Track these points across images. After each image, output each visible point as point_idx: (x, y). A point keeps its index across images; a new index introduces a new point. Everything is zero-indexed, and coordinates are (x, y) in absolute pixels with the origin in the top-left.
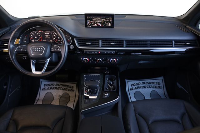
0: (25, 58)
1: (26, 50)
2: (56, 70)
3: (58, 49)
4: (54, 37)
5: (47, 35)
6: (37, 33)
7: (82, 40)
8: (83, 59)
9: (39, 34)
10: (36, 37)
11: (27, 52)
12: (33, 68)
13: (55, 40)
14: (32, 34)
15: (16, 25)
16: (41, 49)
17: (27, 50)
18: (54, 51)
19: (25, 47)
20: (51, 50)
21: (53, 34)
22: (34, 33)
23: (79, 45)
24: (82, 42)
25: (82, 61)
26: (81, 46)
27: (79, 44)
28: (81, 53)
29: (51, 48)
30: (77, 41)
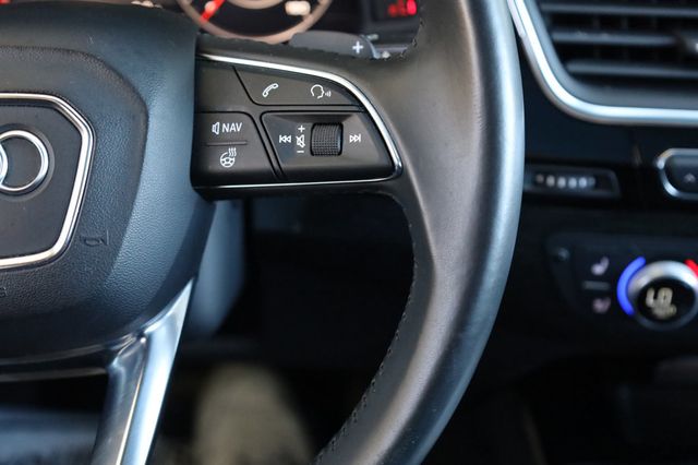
3: (336, 122)
8: (613, 276)
18: (260, 163)
20: (201, 145)
27: (566, 54)
28: (601, 193)
29: (202, 114)
30: (543, 14)
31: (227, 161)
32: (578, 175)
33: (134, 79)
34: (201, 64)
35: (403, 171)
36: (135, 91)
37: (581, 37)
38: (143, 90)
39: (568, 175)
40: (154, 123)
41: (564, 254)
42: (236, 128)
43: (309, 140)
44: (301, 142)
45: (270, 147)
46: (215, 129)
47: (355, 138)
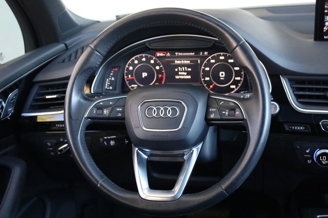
0: (112, 143)
1: (120, 115)
2: (227, 189)
3: (234, 110)
4: (206, 74)
5: (182, 66)
6: (148, 60)
7: (310, 82)
8: (312, 153)
9: (156, 64)
10: (144, 75)
11: (123, 118)
12: (141, 179)
13: (209, 83)
14: (133, 64)
15: (82, 37)
16: (174, 110)
17: (123, 112)
18: (219, 117)
19: (117, 104)
20: (207, 113)
21: (202, 63)
22: (140, 60)
23: (300, 102)
24: (310, 90)
25: (309, 162)
26: (305, 104)
27: (298, 97)
28: (306, 131)
29: (208, 107)
30: (291, 87)
31: (212, 116)
32: (300, 126)
33: (196, 99)
34: (209, 98)
35: (246, 119)
36: (196, 101)
37: (301, 93)
38: (197, 101)
39: (297, 126)
40: (199, 107)
41: (298, 147)
42: (214, 110)
43: (228, 113)
44: (227, 113)
45: (221, 114)
46: (210, 110)
47: (237, 113)
